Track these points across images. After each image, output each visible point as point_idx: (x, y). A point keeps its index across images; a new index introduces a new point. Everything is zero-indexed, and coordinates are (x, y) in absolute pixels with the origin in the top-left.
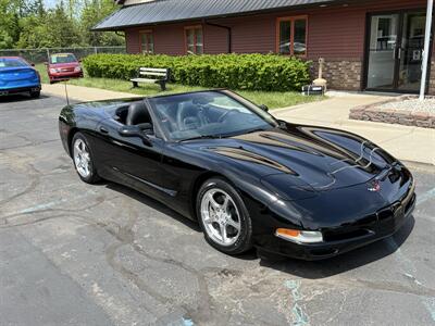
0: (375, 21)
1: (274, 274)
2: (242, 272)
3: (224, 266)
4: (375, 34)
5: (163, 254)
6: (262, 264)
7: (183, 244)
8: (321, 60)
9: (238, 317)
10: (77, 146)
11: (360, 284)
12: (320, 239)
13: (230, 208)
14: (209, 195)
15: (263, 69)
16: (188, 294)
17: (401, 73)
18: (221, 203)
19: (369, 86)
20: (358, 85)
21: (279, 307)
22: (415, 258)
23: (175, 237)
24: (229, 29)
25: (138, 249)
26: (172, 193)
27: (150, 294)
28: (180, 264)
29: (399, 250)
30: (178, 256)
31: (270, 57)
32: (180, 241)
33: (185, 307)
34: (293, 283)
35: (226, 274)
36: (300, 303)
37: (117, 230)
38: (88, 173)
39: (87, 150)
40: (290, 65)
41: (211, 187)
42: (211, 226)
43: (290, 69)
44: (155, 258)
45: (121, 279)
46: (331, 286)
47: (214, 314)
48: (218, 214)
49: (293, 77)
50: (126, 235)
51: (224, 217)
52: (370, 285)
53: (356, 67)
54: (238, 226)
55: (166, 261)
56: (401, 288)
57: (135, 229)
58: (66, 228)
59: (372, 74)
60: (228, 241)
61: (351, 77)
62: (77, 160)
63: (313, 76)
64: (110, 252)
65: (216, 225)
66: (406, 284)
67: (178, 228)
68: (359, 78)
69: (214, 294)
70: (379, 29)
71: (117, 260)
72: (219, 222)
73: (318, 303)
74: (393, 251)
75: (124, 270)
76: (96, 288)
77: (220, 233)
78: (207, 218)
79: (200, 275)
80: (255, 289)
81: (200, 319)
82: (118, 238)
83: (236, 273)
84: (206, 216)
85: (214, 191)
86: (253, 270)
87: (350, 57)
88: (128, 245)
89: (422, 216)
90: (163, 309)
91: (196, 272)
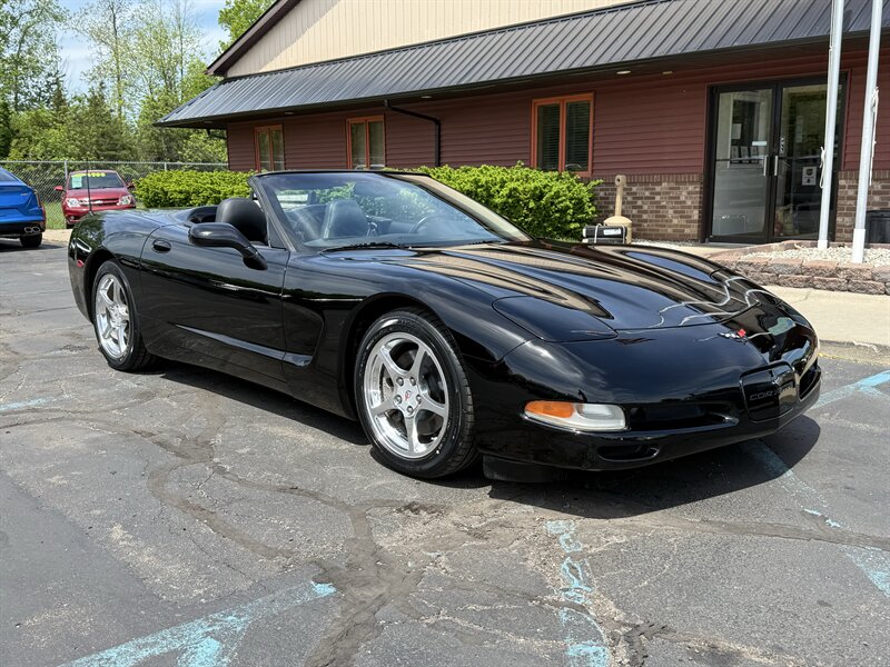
0: (727, 103)
1: (519, 512)
2: (450, 508)
3: (409, 499)
4: (727, 130)
5: (278, 479)
6: (492, 495)
7: (323, 463)
8: (621, 180)
9: (438, 579)
10: (103, 293)
11: (705, 526)
12: (620, 424)
13: (429, 376)
14: (383, 351)
15: (505, 192)
16: (330, 541)
17: (779, 213)
18: (408, 367)
19: (717, 230)
20: (693, 230)
21: (530, 563)
22: (824, 486)
23: (306, 451)
24: (438, 123)
25: (222, 471)
26: (301, 361)
27: (243, 542)
28: (314, 495)
29: (789, 473)
30: (310, 482)
31: (519, 171)
32: (319, 459)
33: (318, 563)
34: (561, 526)
35: (416, 511)
36: (573, 556)
37: (177, 442)
38: (124, 347)
39: (125, 299)
40: (557, 187)
41: (388, 331)
42: (384, 421)
43: (557, 195)
44: (260, 487)
45: (177, 517)
46: (646, 530)
47: (383, 573)
48: (401, 391)
49: (564, 211)
50: (197, 449)
51: (412, 396)
52: (730, 528)
53: (690, 194)
54: (442, 410)
55: (282, 490)
56: (797, 533)
57: (219, 439)
59: (721, 216)
60: (421, 450)
61: (680, 213)
62: (102, 321)
63: (605, 211)
64: (158, 477)
65: (396, 418)
66: (806, 526)
67: (313, 439)
68: (695, 215)
69: (385, 542)
70: (735, 120)
71: (172, 488)
72: (402, 407)
73: (618, 556)
74: (778, 474)
75: (185, 505)
76: (117, 532)
77: (405, 435)
78: (377, 403)
79: (360, 513)
80: (478, 534)
81: (352, 583)
82: (178, 454)
83: (437, 510)
84: (374, 398)
85: (393, 341)
86: (476, 505)
87: (677, 174)
88: (198, 467)
89: (833, 421)
90: (273, 568)
91: (348, 508)
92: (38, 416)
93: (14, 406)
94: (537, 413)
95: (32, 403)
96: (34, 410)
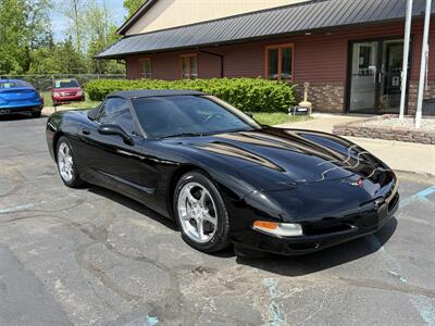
0: (357, 48)
1: (251, 272)
2: (217, 270)
3: (198, 263)
4: (357, 60)
5: (136, 252)
6: (238, 261)
7: (159, 242)
8: (307, 85)
9: (208, 315)
10: (61, 150)
11: (342, 282)
12: (300, 232)
13: (208, 203)
14: (186, 191)
15: (252, 91)
16: (156, 292)
17: (381, 98)
18: (198, 198)
19: (352, 108)
20: (341, 108)
21: (255, 305)
22: (399, 257)
23: (152, 235)
24: (222, 57)
25: (110, 247)
26: (149, 191)
27: (117, 291)
28: (152, 262)
29: (382, 248)
30: (151, 254)
31: (259, 81)
32: (157, 240)
33: (152, 304)
34: (270, 280)
35: (201, 272)
36: (277, 300)
37: (91, 229)
38: (71, 176)
39: (71, 154)
40: (277, 88)
41: (189, 181)
42: (187, 222)
43: (277, 92)
44: (127, 257)
45: (87, 275)
46: (312, 283)
47: (183, 311)
48: (195, 210)
49: (280, 100)
50: (100, 234)
51: (201, 213)
52: (353, 283)
53: (339, 91)
54: (214, 221)
55: (138, 259)
56: (386, 286)
57: (110, 228)
58: (39, 228)
59: (354, 99)
60: (205, 238)
61: (335, 100)
62: (61, 165)
63: (299, 99)
64: (80, 250)
65: (193, 222)
66: (390, 281)
67: (155, 228)
68: (342, 100)
69: (185, 291)
70: (361, 56)
71: (86, 257)
72: (196, 217)
73: (298, 300)
74: (375, 249)
75: (91, 268)
76: (58, 284)
77: (197, 231)
78: (184, 214)
79: (173, 273)
80: (230, 286)
81: (166, 316)
82: (91, 237)
83: (211, 271)
84: (183, 211)
85: (191, 186)
86: (230, 267)
87: (333, 81)
88: (100, 244)
89: (405, 217)
90: (127, 306)
91: (169, 270)
92: (29, 214)
93: (18, 208)
94: (259, 226)
95: (27, 206)
96: (27, 210)
